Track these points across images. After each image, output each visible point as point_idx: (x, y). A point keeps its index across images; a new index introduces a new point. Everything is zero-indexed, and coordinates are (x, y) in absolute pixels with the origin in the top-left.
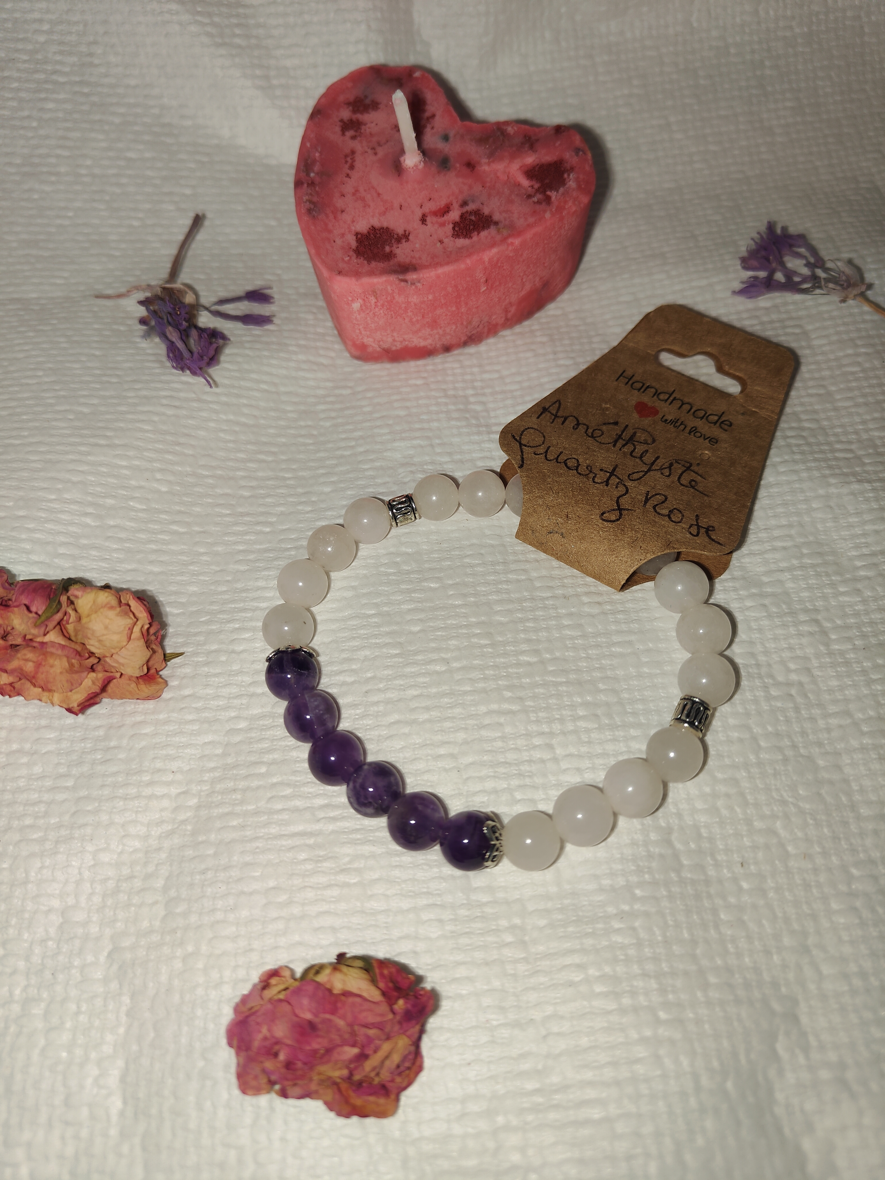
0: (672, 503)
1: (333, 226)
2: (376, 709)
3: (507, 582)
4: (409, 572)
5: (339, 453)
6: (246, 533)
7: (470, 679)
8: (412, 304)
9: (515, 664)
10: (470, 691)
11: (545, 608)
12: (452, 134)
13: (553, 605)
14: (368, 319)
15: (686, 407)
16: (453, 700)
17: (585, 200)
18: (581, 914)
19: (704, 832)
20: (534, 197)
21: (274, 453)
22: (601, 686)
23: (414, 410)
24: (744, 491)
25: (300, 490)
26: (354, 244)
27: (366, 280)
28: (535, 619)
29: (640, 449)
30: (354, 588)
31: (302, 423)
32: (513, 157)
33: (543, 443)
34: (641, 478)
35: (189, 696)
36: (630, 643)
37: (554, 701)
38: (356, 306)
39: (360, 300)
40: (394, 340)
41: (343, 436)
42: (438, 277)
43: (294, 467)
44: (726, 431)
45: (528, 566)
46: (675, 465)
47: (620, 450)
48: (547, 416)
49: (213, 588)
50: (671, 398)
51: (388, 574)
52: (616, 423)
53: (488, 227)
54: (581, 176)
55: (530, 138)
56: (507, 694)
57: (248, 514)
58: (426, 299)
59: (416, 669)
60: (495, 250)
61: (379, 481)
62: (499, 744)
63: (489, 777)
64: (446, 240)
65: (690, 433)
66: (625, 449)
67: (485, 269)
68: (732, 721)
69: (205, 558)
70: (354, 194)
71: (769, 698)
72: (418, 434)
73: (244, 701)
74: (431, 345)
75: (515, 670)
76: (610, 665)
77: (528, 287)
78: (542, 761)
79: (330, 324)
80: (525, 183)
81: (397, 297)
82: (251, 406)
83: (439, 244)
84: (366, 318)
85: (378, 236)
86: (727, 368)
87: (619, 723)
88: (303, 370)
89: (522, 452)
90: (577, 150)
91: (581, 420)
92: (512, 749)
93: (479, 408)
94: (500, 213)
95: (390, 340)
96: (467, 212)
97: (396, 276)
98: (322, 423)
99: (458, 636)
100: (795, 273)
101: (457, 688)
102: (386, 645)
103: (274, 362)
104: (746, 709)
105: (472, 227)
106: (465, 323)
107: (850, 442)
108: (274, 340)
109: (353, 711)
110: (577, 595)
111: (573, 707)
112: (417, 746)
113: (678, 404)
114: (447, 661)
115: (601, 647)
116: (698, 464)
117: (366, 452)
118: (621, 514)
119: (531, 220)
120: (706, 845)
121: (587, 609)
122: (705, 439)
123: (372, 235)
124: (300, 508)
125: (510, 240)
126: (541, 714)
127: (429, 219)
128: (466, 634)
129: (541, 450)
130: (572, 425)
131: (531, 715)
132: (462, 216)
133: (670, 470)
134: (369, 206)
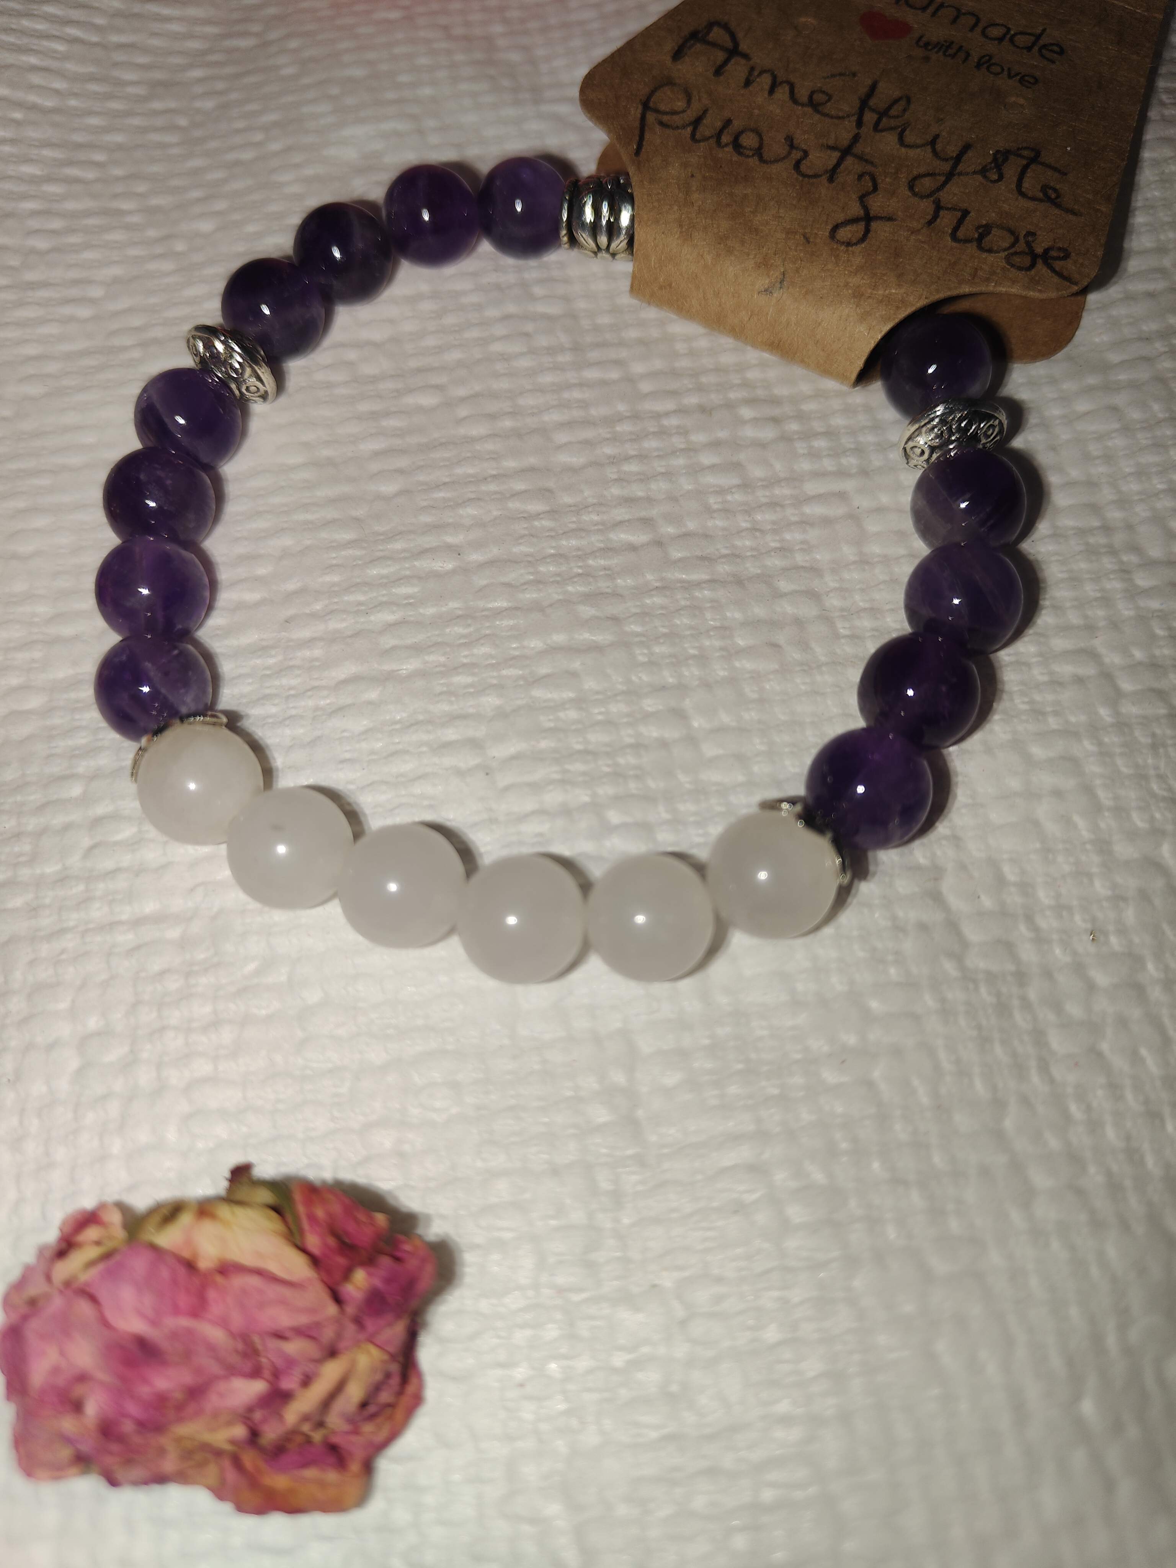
2: (307, 653)
3: (582, 385)
5: (230, 157)
6: (42, 321)
7: (508, 585)
9: (601, 549)
10: (506, 609)
11: (662, 433)
13: (678, 427)
16: (471, 629)
18: (753, 1056)
19: (1010, 873)
22: (784, 585)
23: (384, 67)
25: (152, 233)
28: (642, 457)
31: (157, 105)
36: (842, 496)
37: (686, 621)
45: (623, 353)
56: (586, 611)
57: (45, 285)
59: (392, 569)
62: (572, 714)
63: (552, 782)
68: (1059, 643)
71: (1133, 593)
73: (37, 654)
75: (602, 562)
76: (803, 542)
78: (663, 744)
87: (823, 659)
92: (599, 723)
93: (515, 57)
98: (198, 104)
99: (479, 499)
101: (481, 604)
102: (328, 524)
104: (1086, 617)
109: (259, 661)
110: (730, 406)
111: (725, 630)
112: (397, 726)
114: (456, 551)
115: (782, 506)
117: (288, 150)
120: (1014, 899)
121: (749, 432)
124: (152, 266)
126: (657, 649)
128: (496, 493)
131: (638, 651)
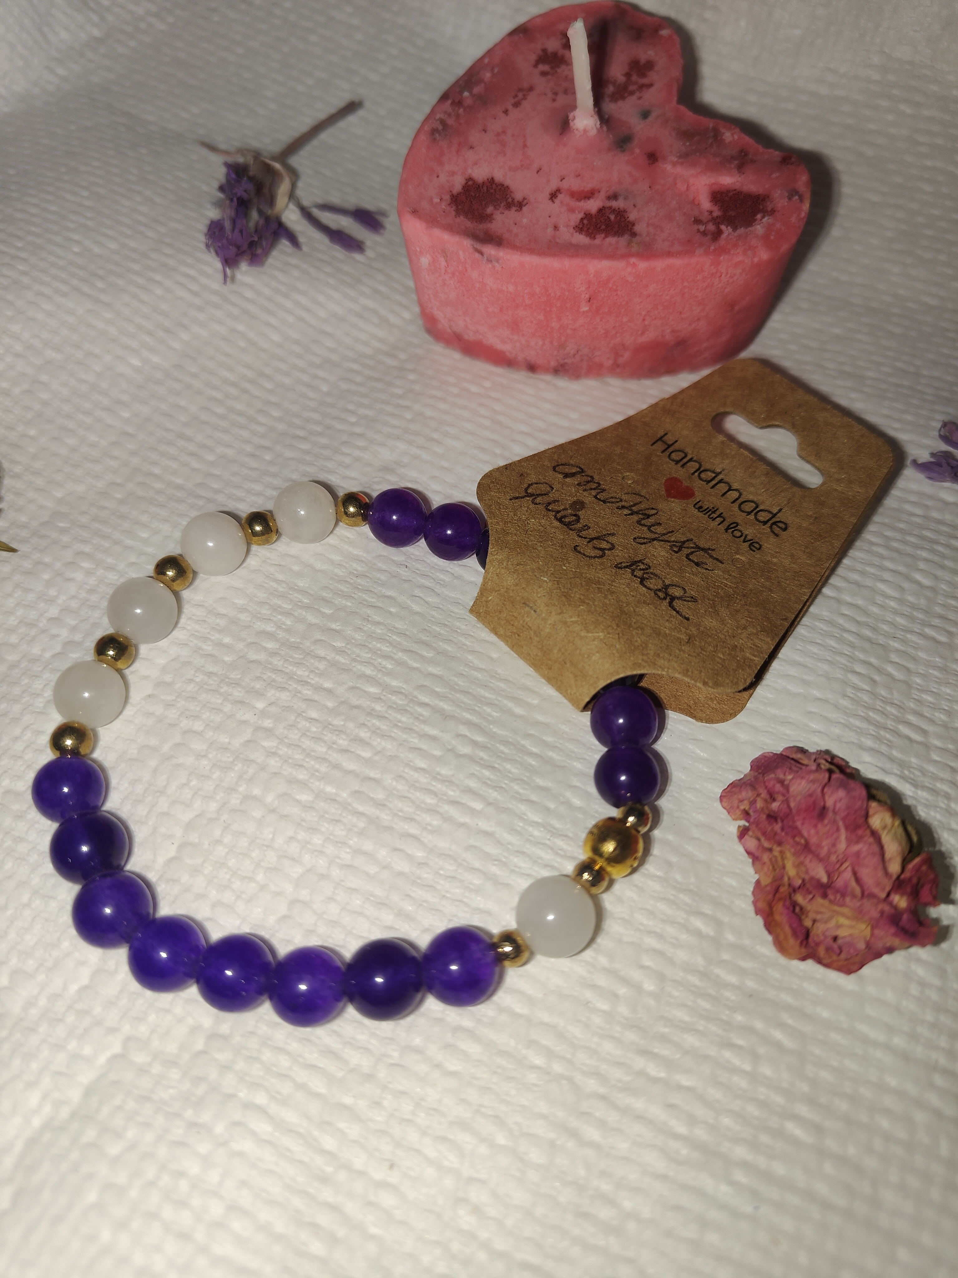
1: (449, 159)
8: (488, 288)
12: (655, 113)
20: (703, 224)
21: (265, 390)
26: (457, 190)
32: (710, 169)
38: (424, 261)
39: (428, 256)
40: (466, 327)
41: (351, 407)
42: (523, 265)
43: (276, 414)
53: (622, 235)
54: (778, 225)
55: (745, 155)
58: (505, 288)
64: (563, 229)
67: (590, 283)
70: (498, 134)
74: (511, 352)
77: (652, 334)
80: (706, 204)
81: (470, 270)
83: (551, 229)
85: (492, 191)
88: (362, 318)
90: (794, 193)
94: (648, 225)
95: (462, 324)
96: (610, 208)
97: (475, 243)
105: (603, 227)
106: (555, 344)
108: (353, 272)
119: (677, 248)
123: (485, 188)
125: (635, 260)
127: (560, 197)
132: (601, 211)
134: (505, 155)
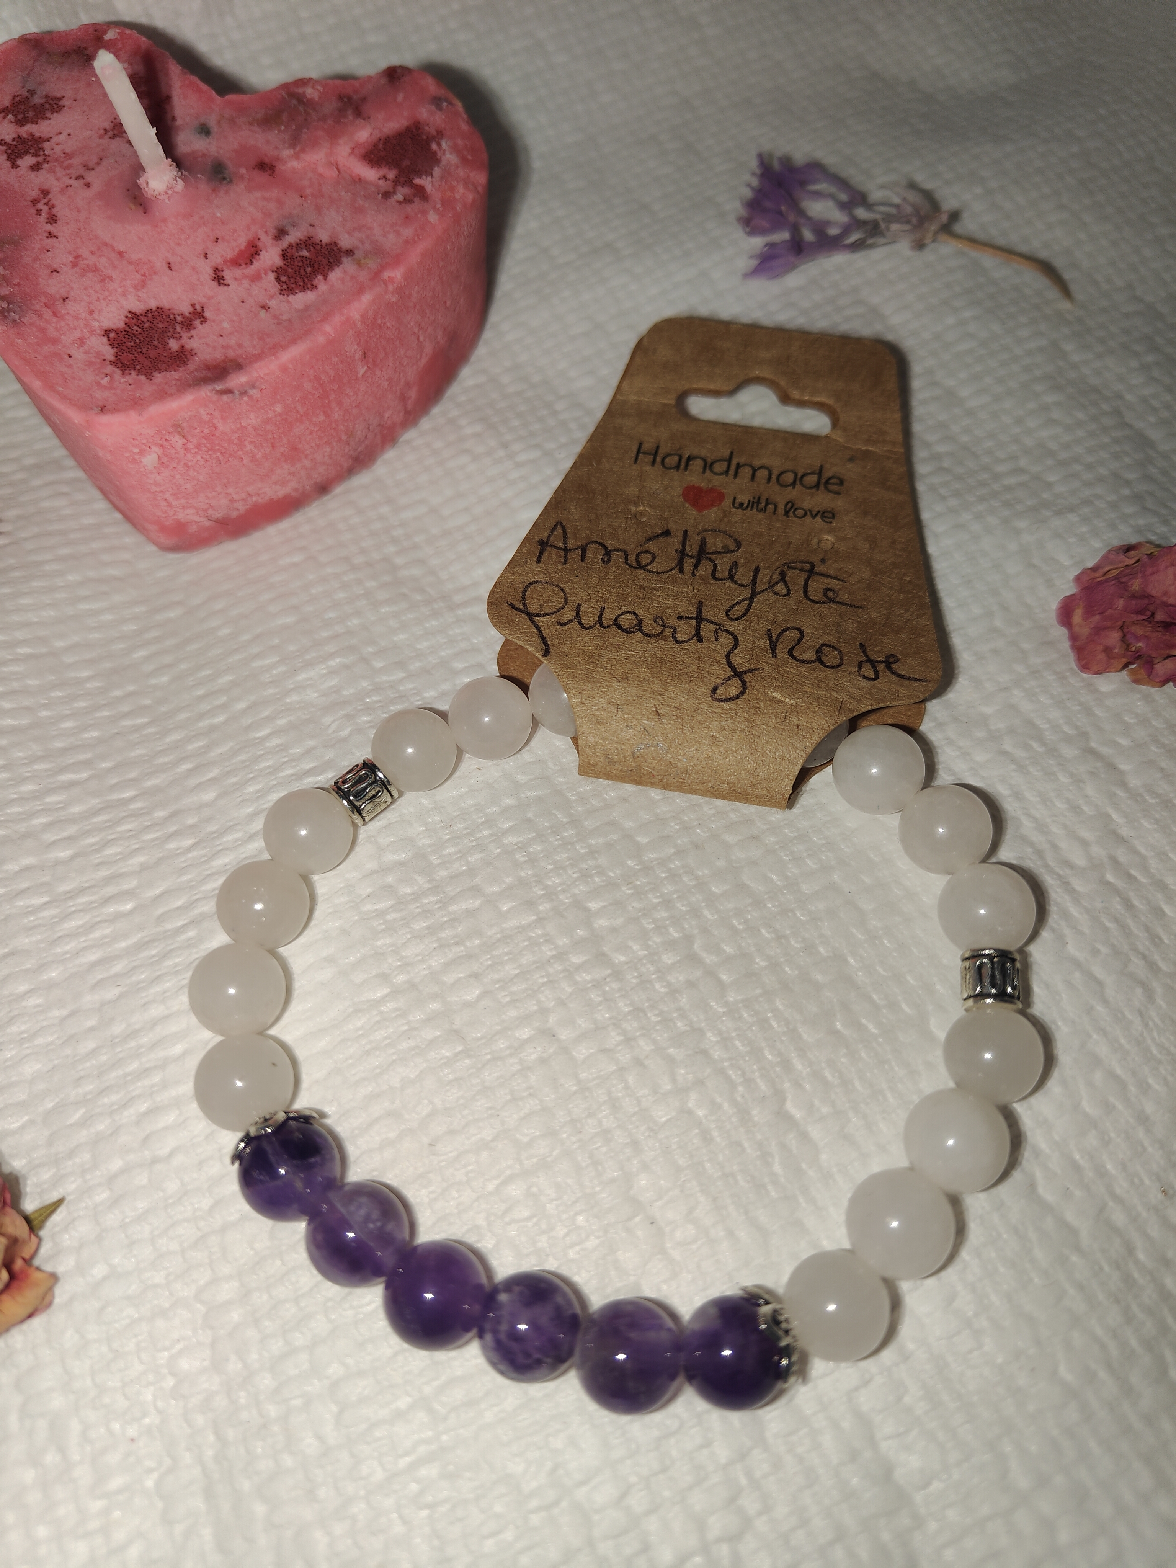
0: (814, 636)
1: (56, 329)
4: (416, 897)
8: (250, 429)
12: (212, 122)
14: (178, 476)
15: (762, 474)
17: (481, 178)
20: (394, 193)
21: (87, 764)
24: (910, 582)
26: (109, 353)
27: (156, 409)
29: (723, 563)
30: (330, 960)
32: (333, 136)
33: (566, 602)
34: (747, 611)
35: (105, 1278)
38: (150, 460)
39: (154, 448)
40: (232, 501)
41: (200, 692)
42: (284, 369)
43: (132, 775)
44: (838, 493)
46: (789, 573)
47: (693, 574)
48: (551, 554)
49: (68, 1051)
50: (733, 467)
51: (380, 914)
52: (667, 533)
53: (338, 262)
54: (460, 142)
55: (349, 98)
58: (271, 414)
60: (367, 298)
61: (297, 751)
64: (272, 303)
65: (786, 513)
66: (701, 572)
67: (358, 334)
69: (33, 1001)
70: (74, 265)
72: (331, 648)
74: (296, 490)
77: (428, 349)
79: (102, 504)
80: (370, 174)
81: (221, 426)
82: (13, 692)
83: (263, 313)
84: (174, 477)
85: (147, 325)
86: (796, 394)
88: (85, 598)
89: (537, 627)
90: (437, 101)
91: (609, 543)
94: (349, 233)
95: (224, 502)
96: (290, 246)
97: (210, 387)
100: (828, 223)
103: (25, 601)
105: (309, 270)
106: (344, 438)
107: (1014, 458)
108: (12, 561)
113: (747, 472)
116: (823, 561)
118: (744, 683)
119: (408, 232)
122: (814, 517)
123: (136, 328)
125: (386, 275)
127: (227, 274)
129: (569, 614)
130: (600, 557)
132: (284, 255)
133: (786, 583)
134: (111, 278)
